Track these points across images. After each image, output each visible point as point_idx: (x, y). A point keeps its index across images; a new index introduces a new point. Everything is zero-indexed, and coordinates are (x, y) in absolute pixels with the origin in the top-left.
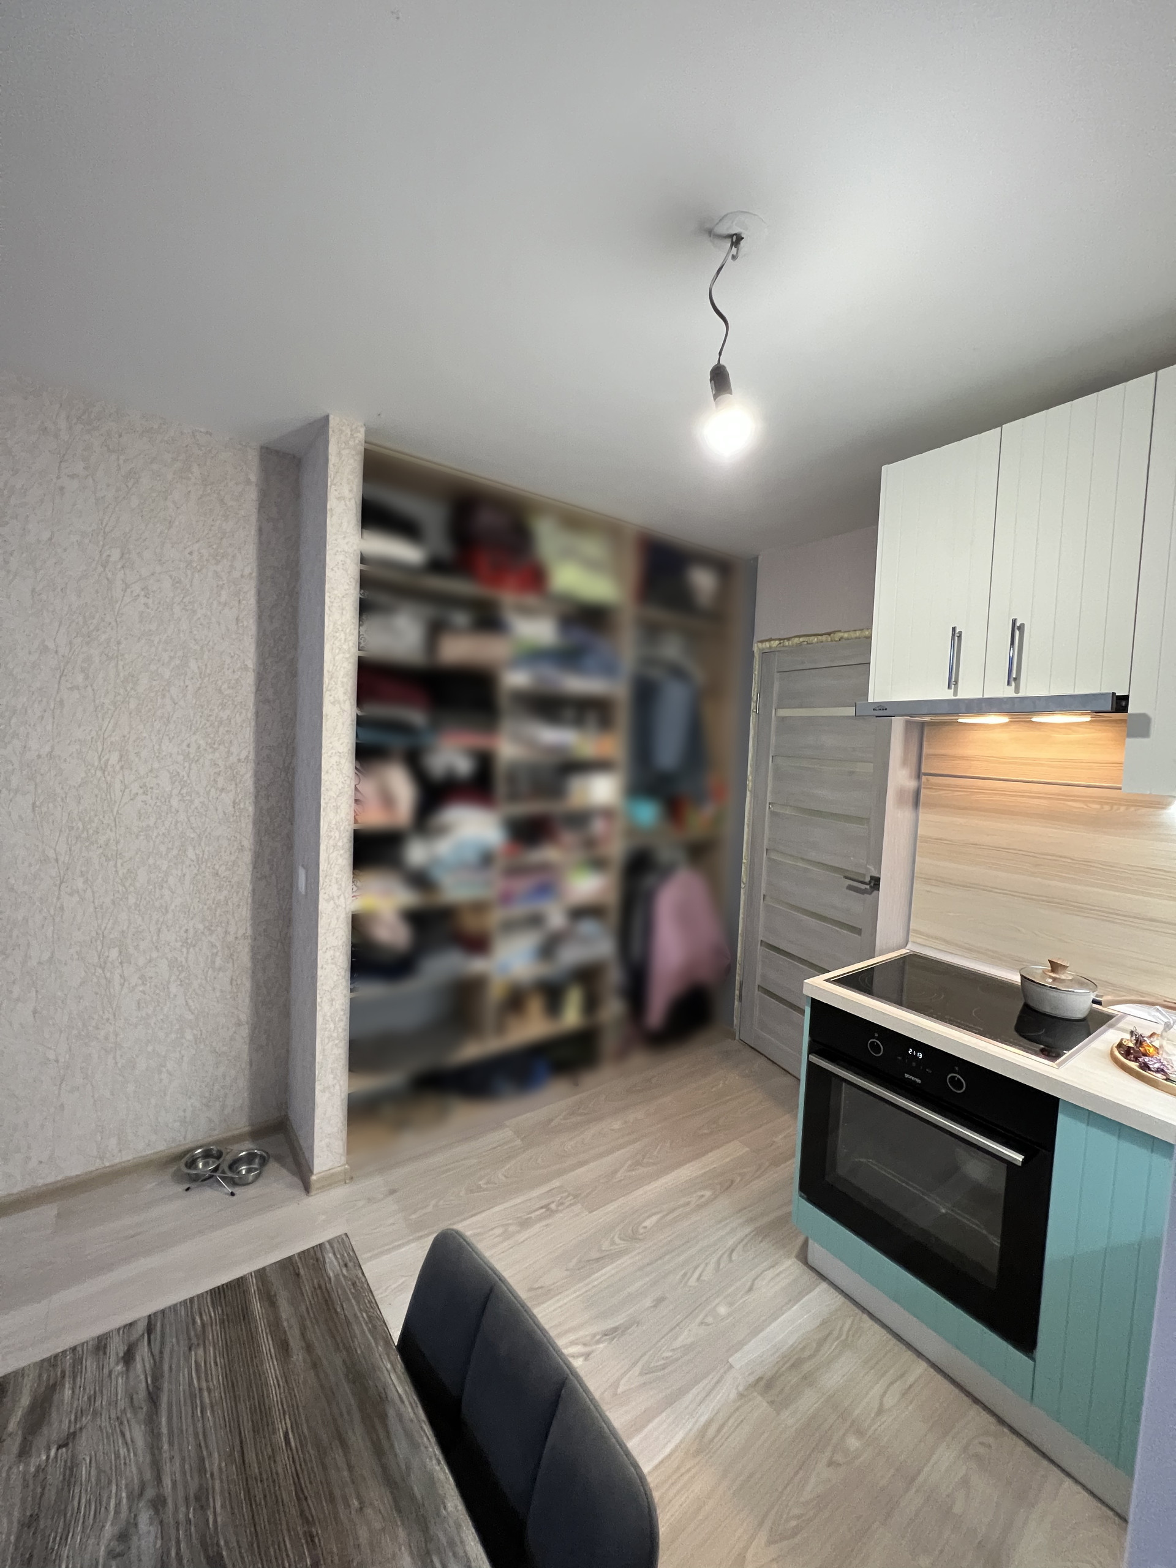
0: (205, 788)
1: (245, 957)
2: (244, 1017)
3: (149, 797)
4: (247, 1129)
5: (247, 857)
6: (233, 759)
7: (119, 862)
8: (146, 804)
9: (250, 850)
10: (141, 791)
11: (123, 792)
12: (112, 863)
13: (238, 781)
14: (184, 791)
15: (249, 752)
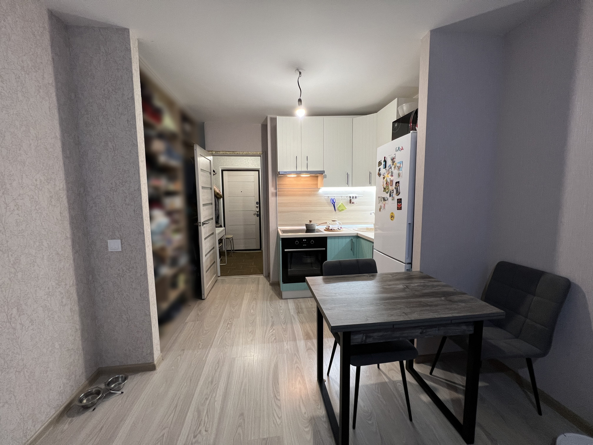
0: (47, 205)
1: (75, 296)
2: (78, 327)
3: (20, 211)
4: (87, 382)
5: (69, 242)
6: (57, 188)
7: (10, 253)
8: (20, 216)
9: (70, 238)
10: (16, 208)
11: (6, 208)
12: (6, 255)
13: (61, 201)
14: (37, 207)
15: (63, 185)
